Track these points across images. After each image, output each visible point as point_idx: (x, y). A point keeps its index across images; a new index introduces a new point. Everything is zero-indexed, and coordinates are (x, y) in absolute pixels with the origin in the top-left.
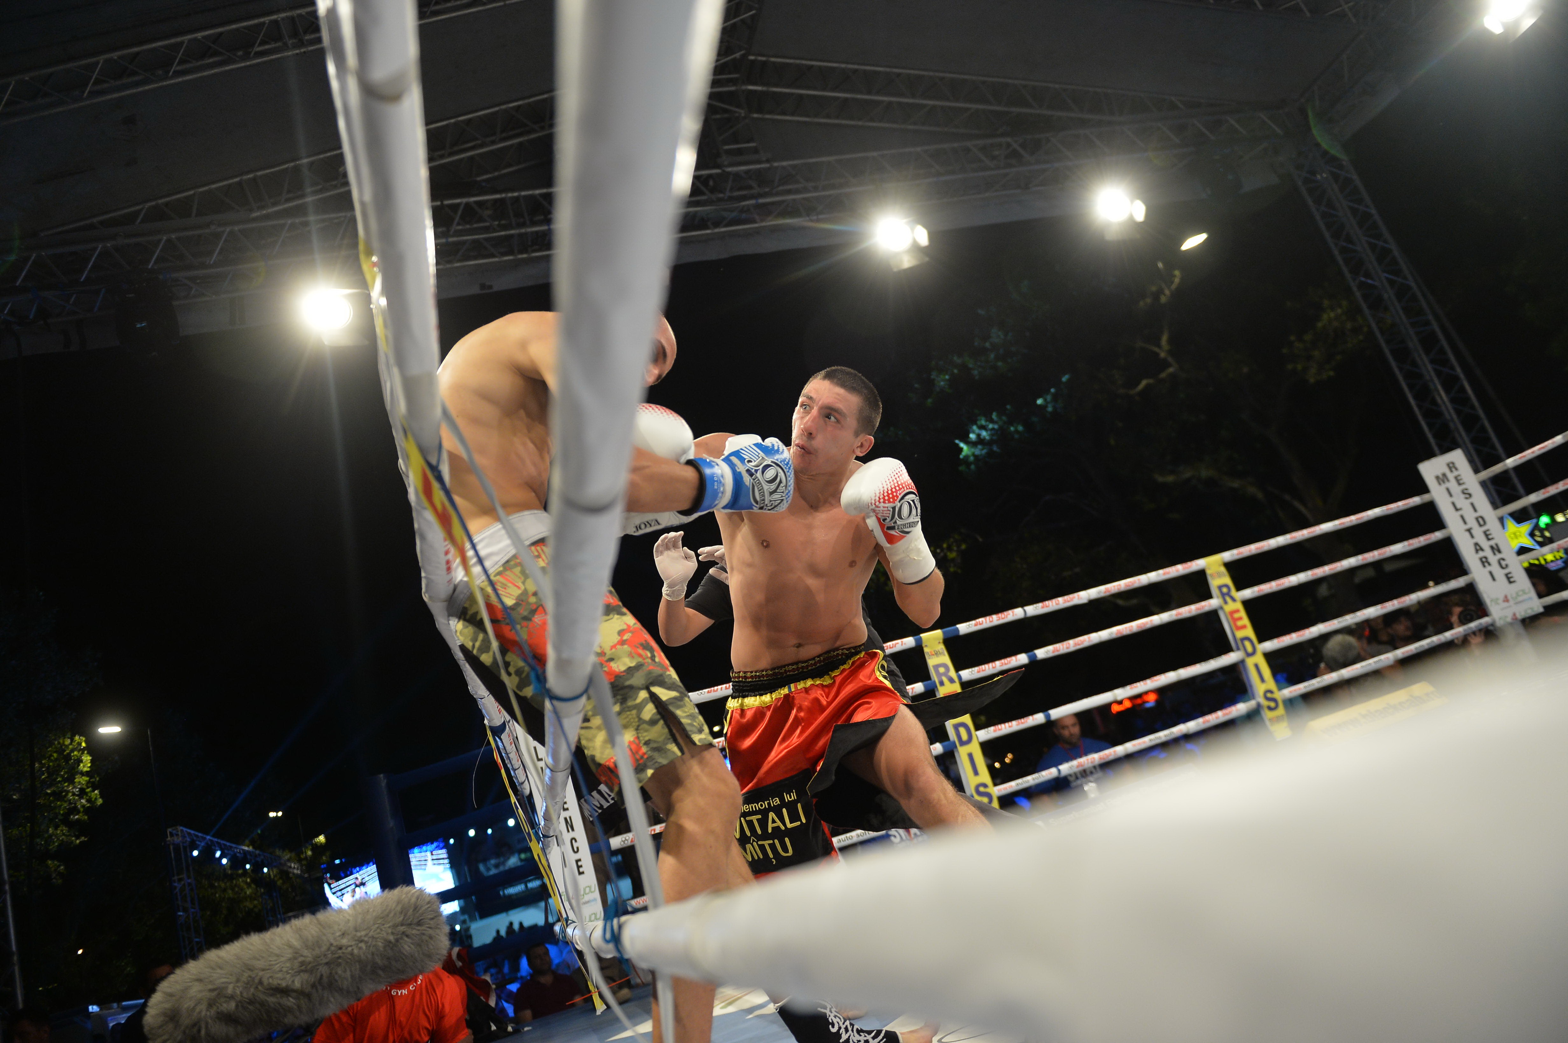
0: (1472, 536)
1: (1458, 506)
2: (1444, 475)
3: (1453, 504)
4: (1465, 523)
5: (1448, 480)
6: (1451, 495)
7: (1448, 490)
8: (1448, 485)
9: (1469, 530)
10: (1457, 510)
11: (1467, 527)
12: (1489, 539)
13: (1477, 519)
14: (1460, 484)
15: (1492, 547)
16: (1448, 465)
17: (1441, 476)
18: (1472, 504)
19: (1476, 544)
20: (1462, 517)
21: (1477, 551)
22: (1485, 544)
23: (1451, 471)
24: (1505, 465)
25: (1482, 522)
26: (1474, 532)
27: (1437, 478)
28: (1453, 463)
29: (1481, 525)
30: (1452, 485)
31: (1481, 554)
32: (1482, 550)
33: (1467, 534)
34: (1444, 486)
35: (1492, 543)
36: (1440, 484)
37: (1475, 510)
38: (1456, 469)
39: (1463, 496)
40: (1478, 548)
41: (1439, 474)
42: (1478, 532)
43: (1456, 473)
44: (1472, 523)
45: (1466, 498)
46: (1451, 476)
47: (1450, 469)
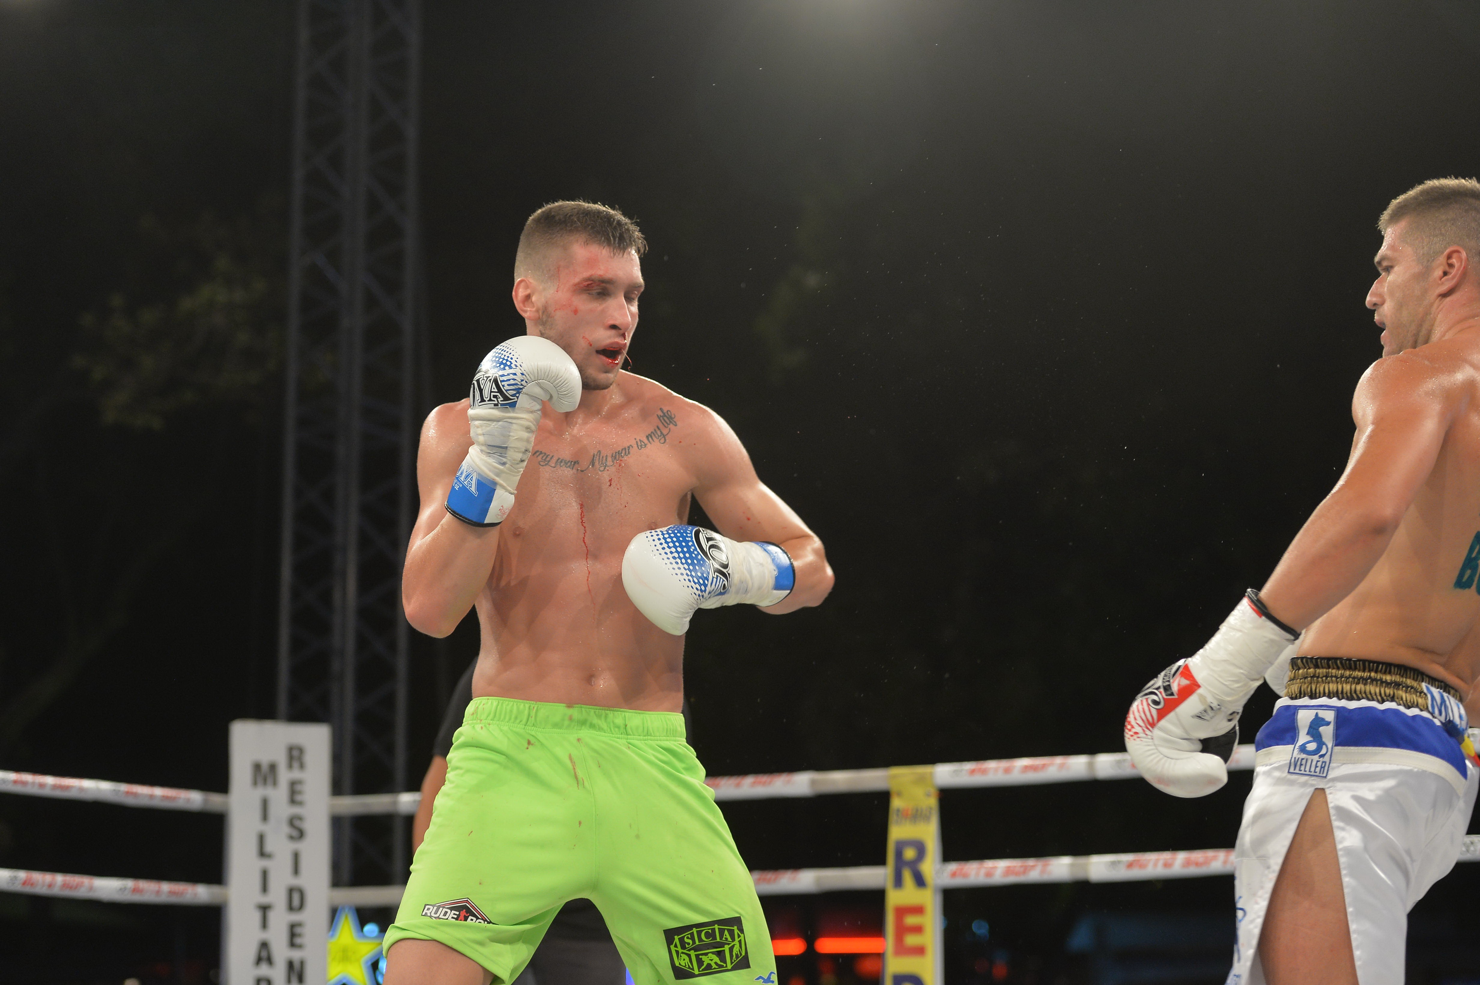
0: (264, 925)
1: (269, 848)
2: (273, 767)
3: (261, 839)
4: (265, 888)
5: (275, 783)
6: (265, 817)
7: (265, 804)
8: (269, 792)
9: (264, 909)
10: (262, 854)
11: (265, 900)
12: (292, 945)
13: (291, 891)
14: (293, 801)
15: (291, 965)
16: (291, 749)
17: (265, 767)
18: (296, 857)
19: (264, 945)
20: (265, 874)
21: (259, 960)
22: (281, 952)
23: (290, 766)
24: (395, 803)
25: (296, 902)
26: (272, 915)
27: (257, 767)
28: (301, 750)
29: (291, 908)
30: (279, 795)
31: (264, 970)
32: (270, 961)
33: (257, 916)
34: (260, 792)
35: (296, 955)
36: (255, 783)
37: (296, 871)
38: (302, 766)
39: (286, 829)
40: (264, 954)
41: (265, 760)
42: (280, 919)
43: (296, 774)
44: (277, 896)
45: (291, 838)
46: (284, 776)
47: (291, 758)
